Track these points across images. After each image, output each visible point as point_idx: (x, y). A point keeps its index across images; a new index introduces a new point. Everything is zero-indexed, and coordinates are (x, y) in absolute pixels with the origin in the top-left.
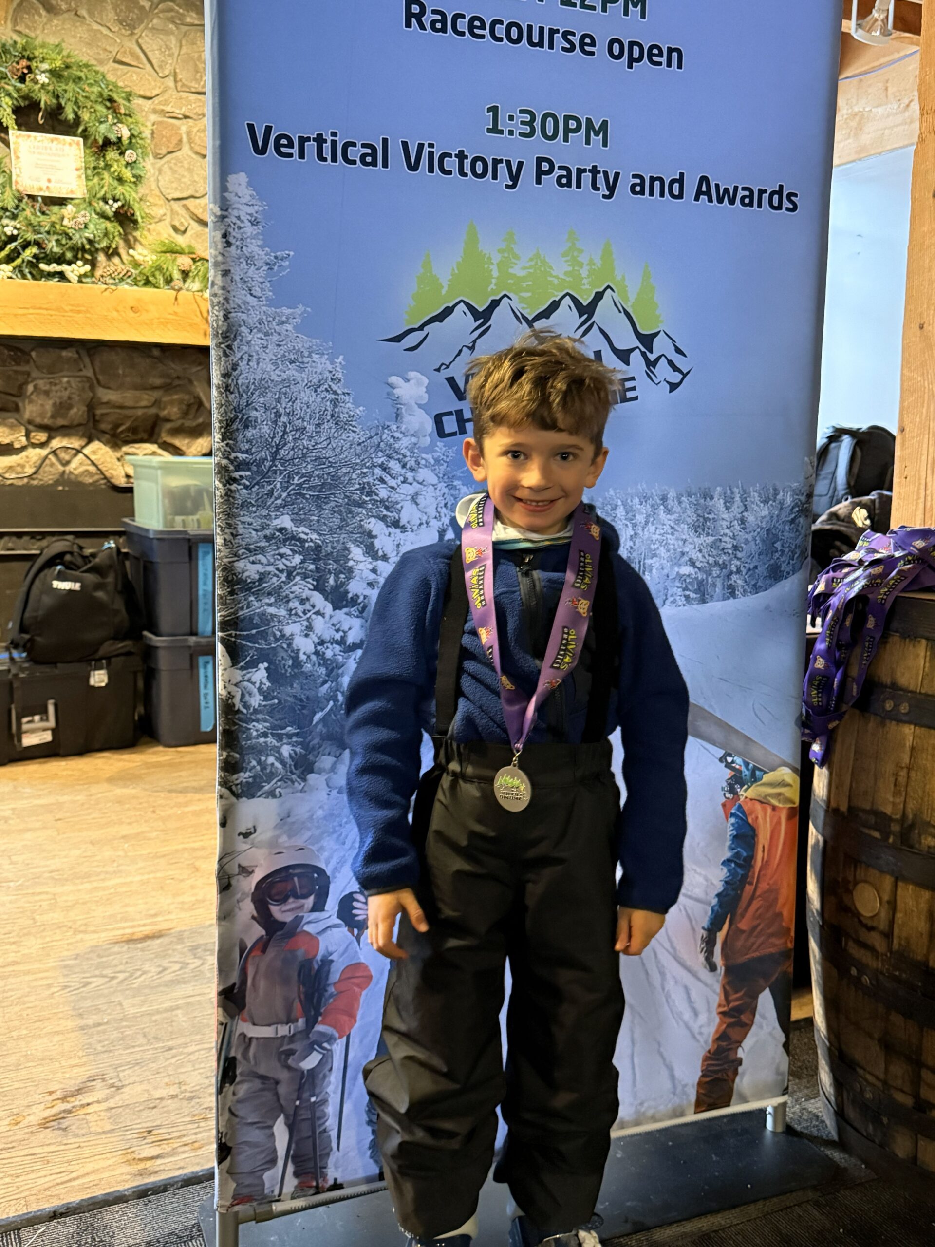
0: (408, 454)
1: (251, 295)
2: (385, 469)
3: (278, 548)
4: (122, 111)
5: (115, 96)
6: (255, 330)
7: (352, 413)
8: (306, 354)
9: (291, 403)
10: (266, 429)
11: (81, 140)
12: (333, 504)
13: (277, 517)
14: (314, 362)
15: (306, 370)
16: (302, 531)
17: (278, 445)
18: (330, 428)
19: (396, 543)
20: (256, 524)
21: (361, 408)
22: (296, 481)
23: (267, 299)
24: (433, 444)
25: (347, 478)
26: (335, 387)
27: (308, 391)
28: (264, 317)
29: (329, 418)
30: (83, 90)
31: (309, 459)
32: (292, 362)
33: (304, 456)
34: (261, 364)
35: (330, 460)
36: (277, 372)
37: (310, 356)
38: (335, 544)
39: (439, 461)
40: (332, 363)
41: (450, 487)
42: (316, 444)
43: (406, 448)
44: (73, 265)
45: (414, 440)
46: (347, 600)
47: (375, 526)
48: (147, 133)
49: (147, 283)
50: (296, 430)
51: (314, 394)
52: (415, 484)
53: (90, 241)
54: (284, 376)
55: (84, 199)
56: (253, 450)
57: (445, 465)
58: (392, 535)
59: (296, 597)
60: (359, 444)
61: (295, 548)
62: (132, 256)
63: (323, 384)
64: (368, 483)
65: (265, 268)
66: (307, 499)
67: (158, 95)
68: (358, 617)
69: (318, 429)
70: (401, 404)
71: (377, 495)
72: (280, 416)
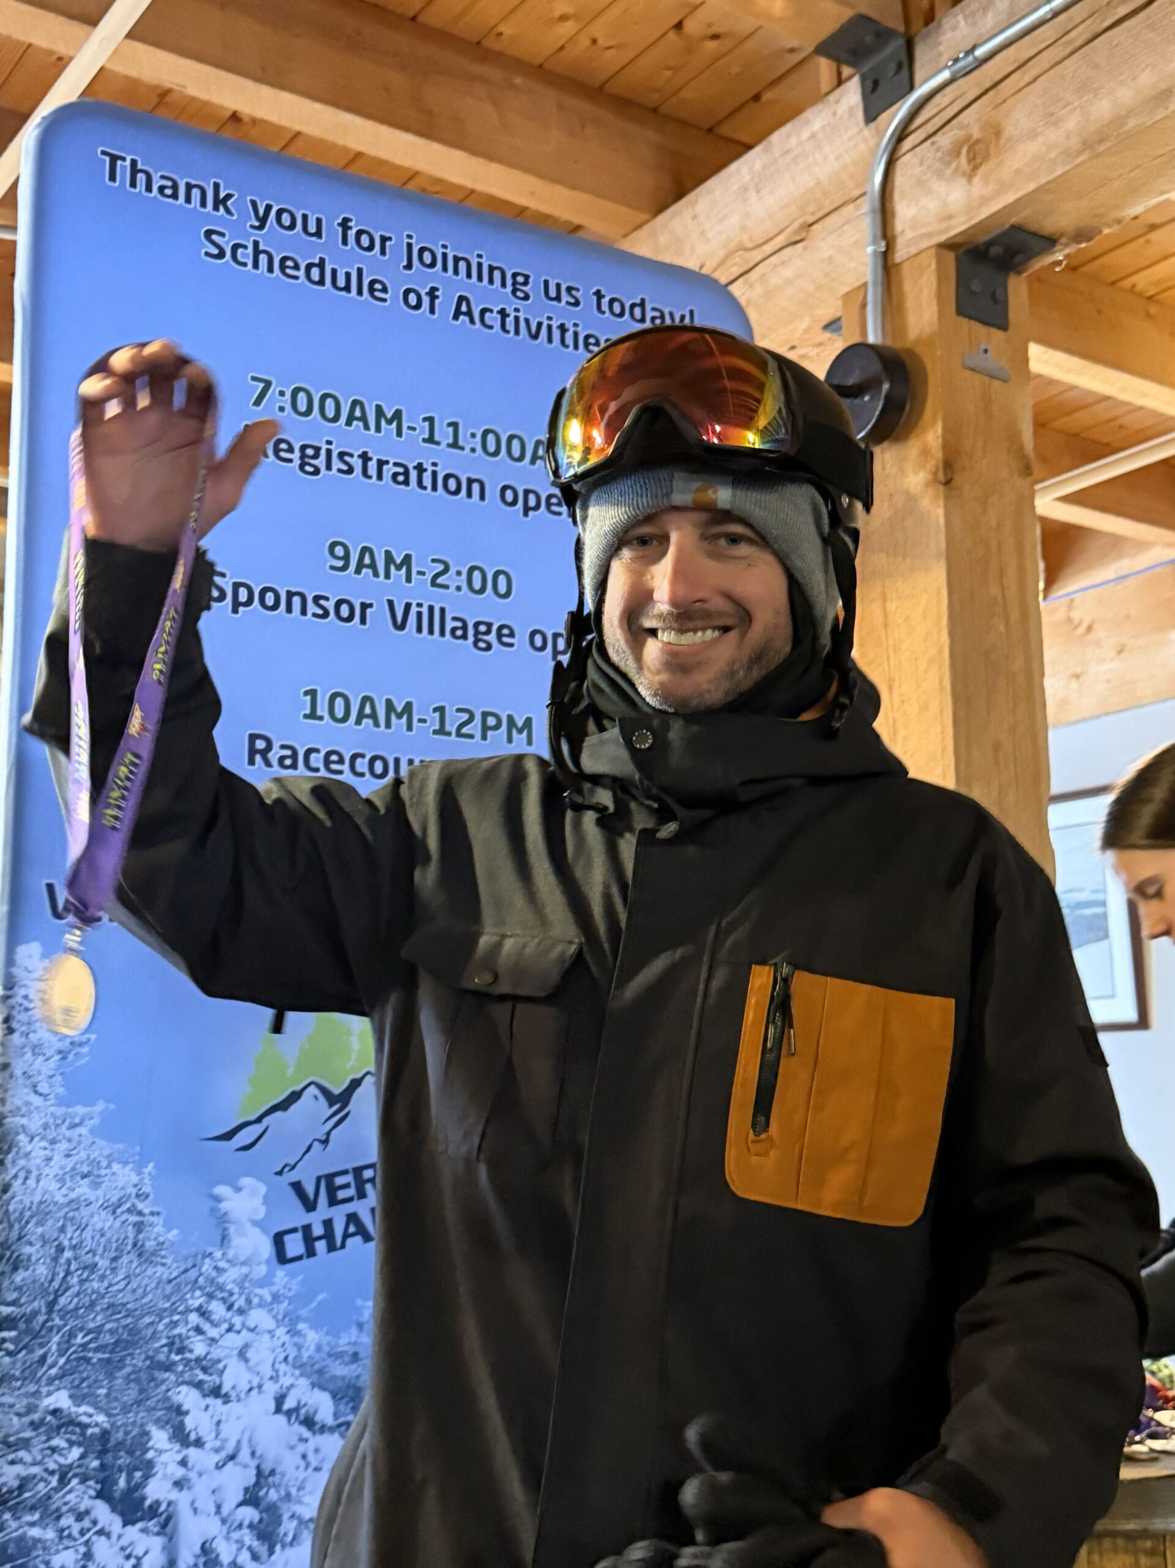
0: (236, 1290)
1: (36, 1092)
2: (203, 1312)
3: (48, 1440)
6: (37, 1139)
7: (161, 1239)
8: (104, 1164)
9: (78, 1232)
10: (42, 1271)
12: (128, 1370)
13: (49, 1394)
14: (114, 1174)
15: (104, 1185)
16: (83, 1411)
17: (57, 1291)
18: (131, 1262)
19: (215, 1419)
20: (20, 1407)
21: (175, 1232)
22: (79, 1339)
23: (57, 1097)
24: (270, 1275)
25: (150, 1331)
26: (140, 1206)
27: (103, 1214)
28: (51, 1120)
29: (129, 1247)
31: (98, 1308)
32: (84, 1177)
33: (93, 1304)
34: (42, 1183)
35: (129, 1306)
36: (64, 1191)
37: (109, 1166)
38: (129, 1428)
39: (279, 1297)
40: (139, 1174)
41: (293, 1332)
42: (110, 1285)
43: (234, 1281)
45: (245, 1270)
46: (143, 1510)
47: (188, 1397)
50: (85, 1268)
51: (111, 1218)
52: (244, 1332)
54: (73, 1195)
56: (23, 1300)
57: (286, 1302)
58: (210, 1409)
59: (69, 1511)
60: (170, 1282)
61: (74, 1438)
63: (125, 1202)
64: (180, 1335)
65: (57, 1057)
66: (93, 1365)
68: (158, 1534)
69: (114, 1265)
70: (228, 1222)
71: (191, 1351)
72: (63, 1250)
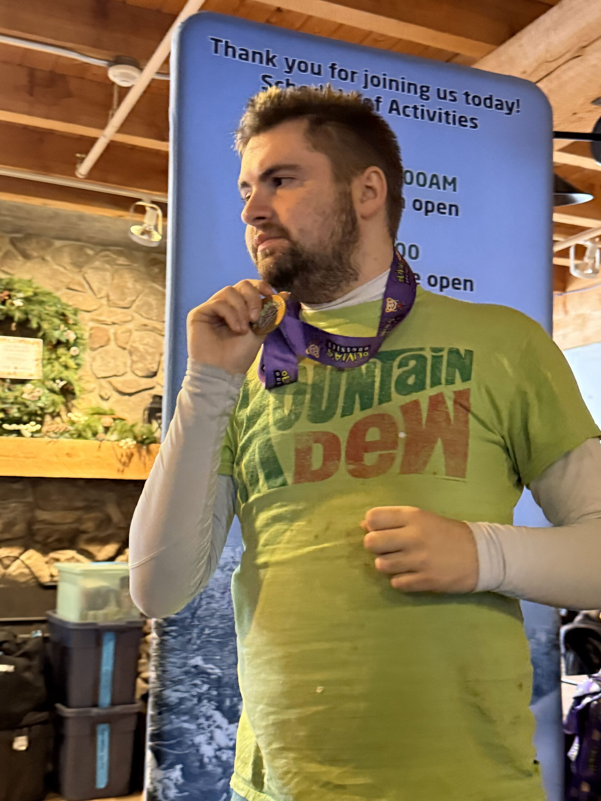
3: (193, 680)
4: (71, 322)
5: (67, 313)
11: (41, 341)
13: (193, 658)
16: (209, 667)
20: (179, 664)
22: (207, 631)
30: (45, 310)
31: (215, 617)
38: (232, 676)
44: (27, 425)
48: (86, 335)
49: (80, 436)
50: (209, 597)
53: (42, 409)
55: (39, 380)
59: (202, 715)
61: (205, 680)
62: (70, 418)
66: (214, 644)
67: (95, 310)
